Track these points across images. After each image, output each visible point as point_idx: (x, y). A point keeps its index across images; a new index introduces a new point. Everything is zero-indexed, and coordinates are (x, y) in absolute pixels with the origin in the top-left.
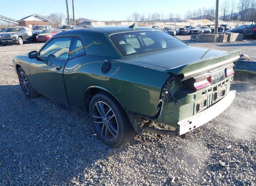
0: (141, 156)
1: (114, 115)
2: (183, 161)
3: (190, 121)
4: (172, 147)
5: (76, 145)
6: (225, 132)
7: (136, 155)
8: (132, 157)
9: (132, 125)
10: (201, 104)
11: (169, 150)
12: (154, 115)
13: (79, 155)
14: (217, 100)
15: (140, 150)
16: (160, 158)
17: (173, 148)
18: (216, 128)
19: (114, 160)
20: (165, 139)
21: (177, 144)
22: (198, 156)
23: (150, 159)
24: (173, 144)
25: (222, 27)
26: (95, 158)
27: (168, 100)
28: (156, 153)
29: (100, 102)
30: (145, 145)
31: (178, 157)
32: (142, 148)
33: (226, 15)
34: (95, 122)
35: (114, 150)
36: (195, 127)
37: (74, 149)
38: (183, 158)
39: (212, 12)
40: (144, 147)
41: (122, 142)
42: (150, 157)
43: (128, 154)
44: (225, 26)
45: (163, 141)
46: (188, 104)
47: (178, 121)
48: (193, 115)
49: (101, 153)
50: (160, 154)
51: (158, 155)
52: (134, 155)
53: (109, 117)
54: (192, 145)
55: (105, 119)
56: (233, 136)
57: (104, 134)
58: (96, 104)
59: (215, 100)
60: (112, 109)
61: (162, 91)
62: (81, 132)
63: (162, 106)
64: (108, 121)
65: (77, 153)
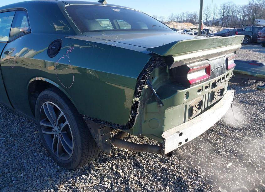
0: (109, 183)
1: (67, 122)
2: (168, 188)
3: (180, 132)
4: (154, 166)
5: (13, 165)
6: (221, 144)
7: (101, 181)
8: (94, 184)
9: (94, 138)
10: (195, 106)
11: (149, 172)
12: (125, 124)
13: (14, 182)
14: (214, 101)
15: (108, 172)
16: (136, 184)
17: (155, 168)
18: (209, 138)
19: (66, 189)
20: (144, 154)
21: (160, 161)
22: (189, 180)
23: (122, 187)
24: (155, 162)
25: (205, 31)
26: (37, 188)
27: (148, 100)
28: (130, 176)
29: (48, 103)
30: (115, 164)
31: (160, 183)
32: (112, 169)
33: (208, 20)
34: (44, 132)
35: (69, 173)
36: (186, 140)
37: (9, 172)
38: (168, 184)
39: (195, 16)
40: (114, 167)
41: (80, 163)
42: (121, 183)
43: (89, 179)
44: (207, 30)
45: (142, 157)
46: (178, 106)
47: (163, 132)
48: (184, 122)
49: (49, 178)
50: (136, 178)
51: (134, 179)
52: (98, 180)
53: (61, 124)
54: (180, 163)
55: (56, 128)
56: (232, 149)
57: (55, 150)
58: (43, 105)
59: (211, 102)
60: (65, 113)
61: (139, 84)
62: (28, 145)
63: (138, 108)
64: (59, 131)
65: (11, 179)
